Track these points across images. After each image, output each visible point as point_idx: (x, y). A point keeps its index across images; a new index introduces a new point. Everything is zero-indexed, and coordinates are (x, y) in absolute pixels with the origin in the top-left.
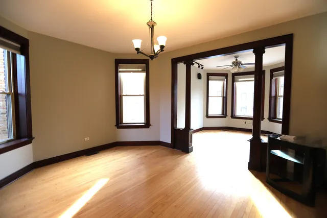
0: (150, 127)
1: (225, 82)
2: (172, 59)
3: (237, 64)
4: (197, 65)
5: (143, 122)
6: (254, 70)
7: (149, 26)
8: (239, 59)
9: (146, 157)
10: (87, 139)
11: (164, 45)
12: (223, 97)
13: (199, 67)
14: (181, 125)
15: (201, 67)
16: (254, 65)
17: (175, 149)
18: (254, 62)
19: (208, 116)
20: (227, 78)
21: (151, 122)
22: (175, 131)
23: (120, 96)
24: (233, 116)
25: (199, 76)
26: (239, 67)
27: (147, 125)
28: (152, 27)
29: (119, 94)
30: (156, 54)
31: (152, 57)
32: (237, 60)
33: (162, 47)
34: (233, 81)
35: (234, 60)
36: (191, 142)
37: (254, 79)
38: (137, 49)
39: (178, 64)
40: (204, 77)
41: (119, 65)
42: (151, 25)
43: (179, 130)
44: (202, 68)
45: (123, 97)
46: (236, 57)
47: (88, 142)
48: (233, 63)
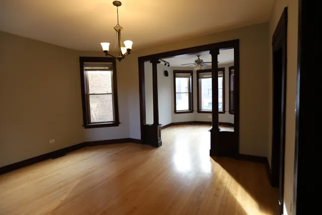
0: (120, 125)
1: (191, 79)
2: (139, 58)
3: (199, 62)
4: (164, 63)
5: (112, 120)
6: (211, 68)
7: (116, 30)
8: (201, 58)
9: (116, 154)
10: (52, 141)
11: (131, 48)
12: (190, 93)
13: (165, 64)
14: (150, 121)
15: (167, 65)
16: (211, 64)
17: (145, 145)
18: (211, 61)
19: (175, 112)
20: (192, 75)
21: (121, 120)
22: (144, 127)
23: (87, 95)
24: (199, 111)
25: (166, 74)
26: (201, 65)
27: (116, 123)
28: (119, 32)
29: (86, 93)
30: (124, 56)
31: (120, 59)
32: (199, 58)
33: (129, 50)
34: (198, 78)
35: (197, 58)
36: (160, 136)
37: (211, 76)
38: (106, 52)
39: (145, 63)
40: (171, 74)
41: (85, 63)
42: (117, 29)
43: (148, 126)
44: (169, 66)
45: (90, 96)
46: (198, 56)
47: (54, 144)
48: (196, 61)
